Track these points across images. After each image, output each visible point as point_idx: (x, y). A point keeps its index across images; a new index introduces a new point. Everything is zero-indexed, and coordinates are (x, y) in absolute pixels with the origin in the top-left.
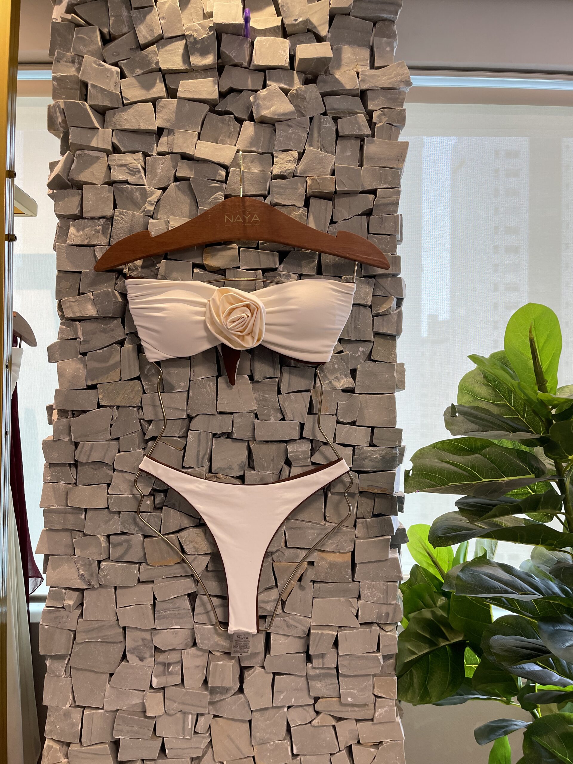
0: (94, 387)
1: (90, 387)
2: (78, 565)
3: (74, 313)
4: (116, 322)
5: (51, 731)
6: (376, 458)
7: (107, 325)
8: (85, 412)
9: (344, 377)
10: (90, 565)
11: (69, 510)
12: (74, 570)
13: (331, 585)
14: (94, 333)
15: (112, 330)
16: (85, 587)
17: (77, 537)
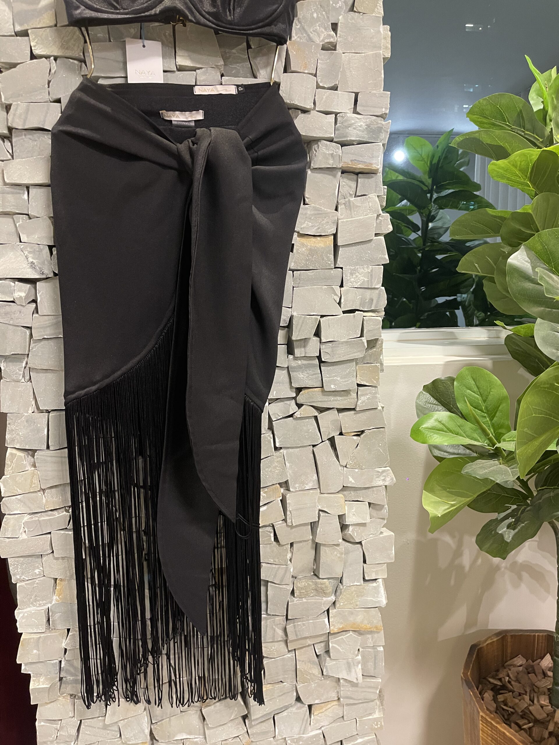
0: (24, 34)
2: (26, 253)
5: (13, 440)
6: (361, 126)
9: (323, 30)
10: (41, 251)
11: (7, 189)
12: (22, 258)
13: (312, 272)
16: (37, 277)
17: (21, 220)
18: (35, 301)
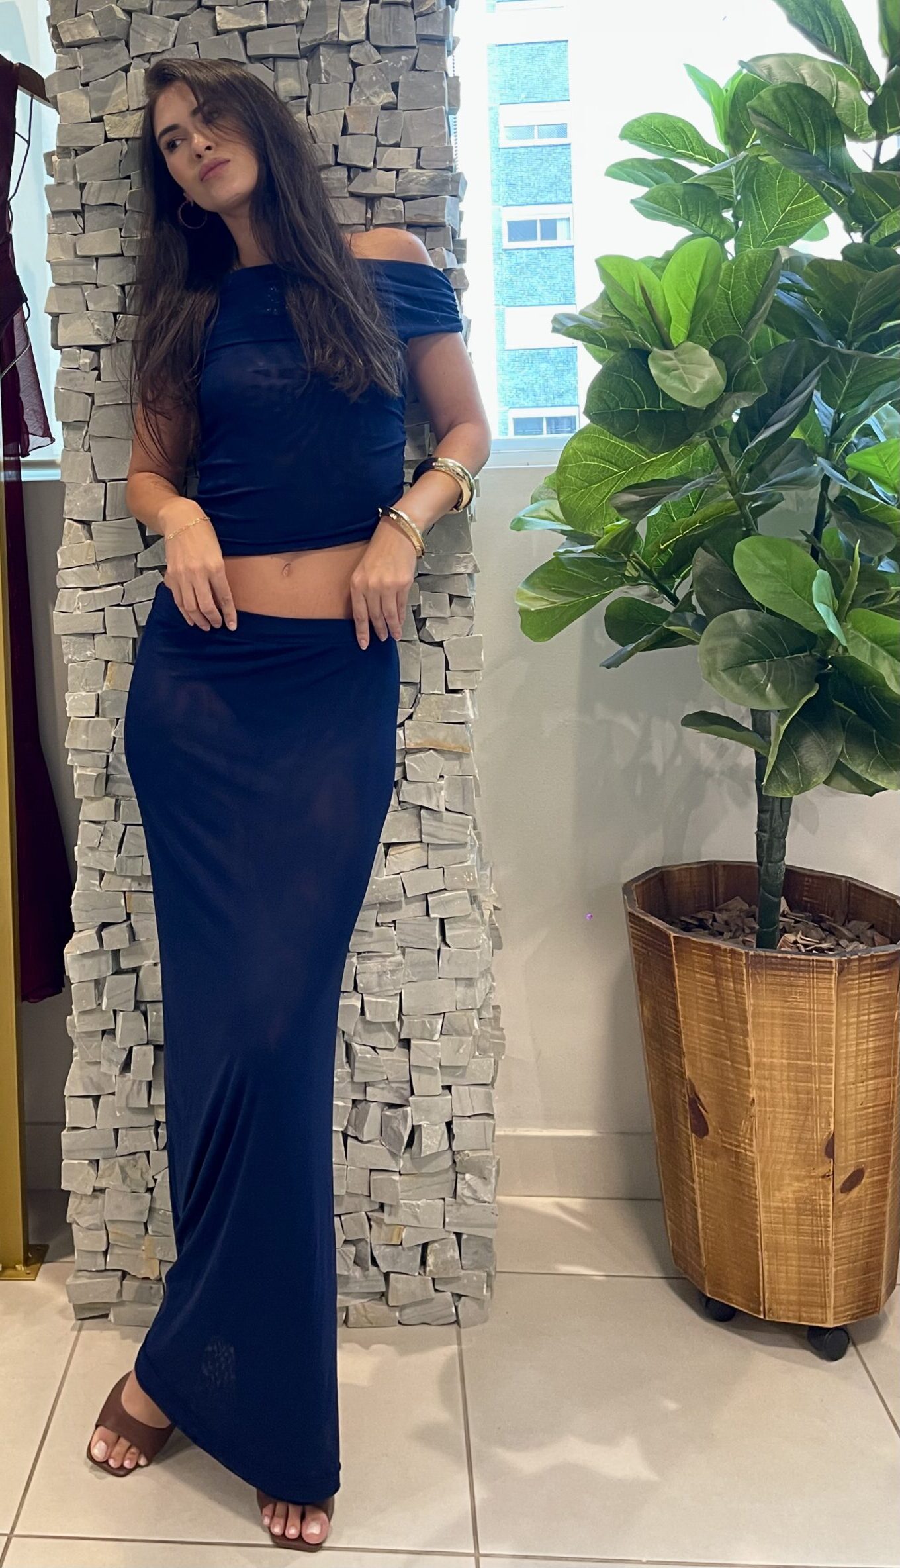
0: (100, 119)
1: (93, 120)
2: (92, 320)
3: (73, 36)
4: (119, 45)
5: (71, 511)
7: (109, 49)
8: (90, 148)
9: (384, 92)
10: (106, 318)
11: (77, 260)
12: (88, 326)
14: (96, 60)
15: (116, 55)
16: (102, 343)
17: (89, 290)
18: (97, 369)
